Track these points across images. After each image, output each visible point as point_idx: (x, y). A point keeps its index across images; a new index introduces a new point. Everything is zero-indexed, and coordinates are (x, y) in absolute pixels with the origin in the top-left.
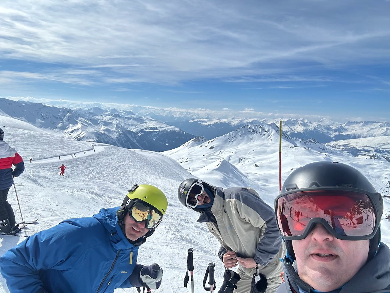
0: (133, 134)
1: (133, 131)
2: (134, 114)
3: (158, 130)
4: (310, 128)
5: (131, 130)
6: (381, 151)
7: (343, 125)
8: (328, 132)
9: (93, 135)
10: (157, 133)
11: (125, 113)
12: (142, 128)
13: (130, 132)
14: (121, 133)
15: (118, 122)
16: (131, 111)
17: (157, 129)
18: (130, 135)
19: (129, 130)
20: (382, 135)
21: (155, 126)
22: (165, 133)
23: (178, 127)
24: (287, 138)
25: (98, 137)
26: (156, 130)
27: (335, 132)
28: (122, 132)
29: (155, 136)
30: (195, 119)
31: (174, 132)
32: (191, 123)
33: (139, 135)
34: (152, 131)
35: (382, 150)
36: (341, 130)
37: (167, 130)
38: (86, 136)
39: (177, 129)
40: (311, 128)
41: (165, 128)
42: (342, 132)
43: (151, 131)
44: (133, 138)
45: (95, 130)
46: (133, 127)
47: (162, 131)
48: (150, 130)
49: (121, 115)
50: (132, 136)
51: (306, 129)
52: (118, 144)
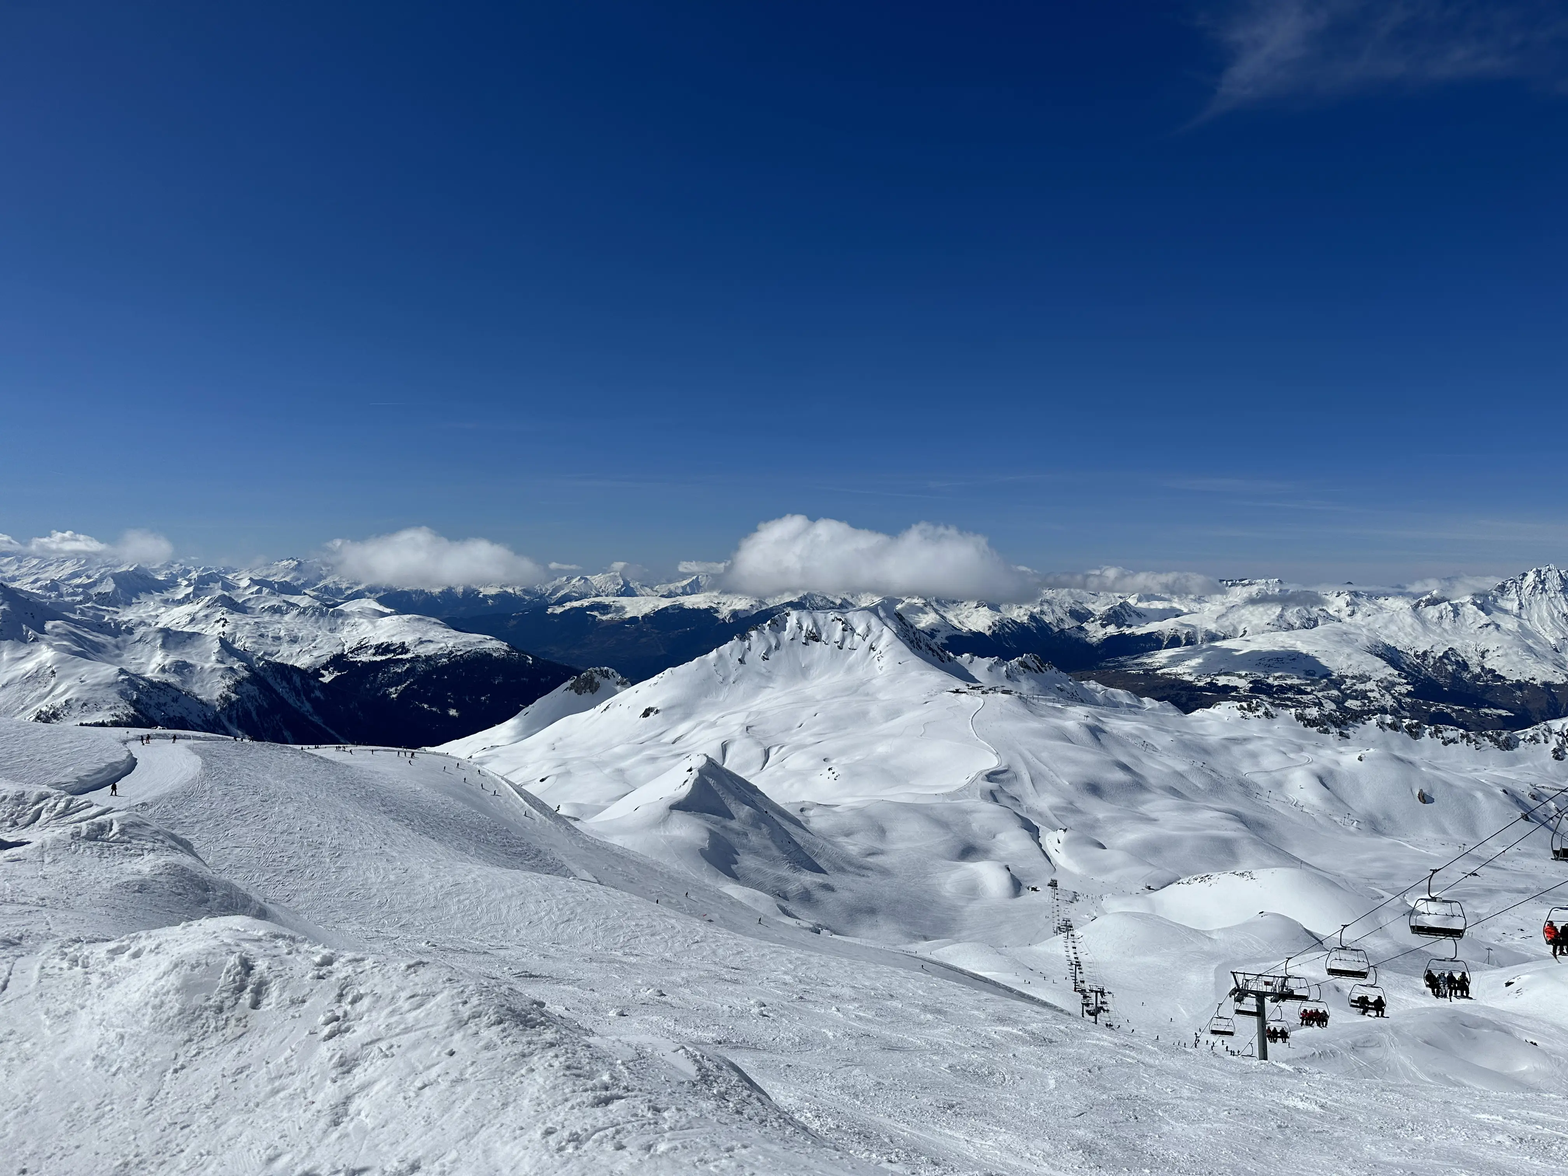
0: (297, 679)
1: (298, 665)
2: (299, 593)
3: (409, 656)
4: (1015, 614)
5: (290, 663)
6: (1272, 686)
7: (1132, 601)
8: (1081, 629)
9: (113, 695)
10: (408, 665)
11: (259, 591)
12: (337, 650)
13: (285, 671)
14: (243, 678)
15: (227, 629)
16: (287, 579)
17: (407, 651)
18: (284, 684)
19: (278, 661)
20: (1269, 627)
21: (396, 640)
22: (444, 667)
23: (499, 638)
24: (936, 657)
25: (134, 703)
26: (400, 657)
27: (1104, 626)
28: (246, 674)
29: (398, 679)
30: (570, 601)
31: (482, 659)
32: (553, 615)
33: (327, 678)
34: (384, 658)
35: (1276, 683)
36: (1127, 617)
37: (452, 652)
38: (77, 700)
39: (493, 645)
40: (1019, 616)
41: (443, 645)
42: (1130, 626)
43: (379, 658)
44: (298, 694)
45: (122, 671)
46: (296, 648)
47: (428, 658)
48: (374, 655)
49: (240, 601)
50: (294, 689)
51: (1001, 621)
52: (227, 724)
